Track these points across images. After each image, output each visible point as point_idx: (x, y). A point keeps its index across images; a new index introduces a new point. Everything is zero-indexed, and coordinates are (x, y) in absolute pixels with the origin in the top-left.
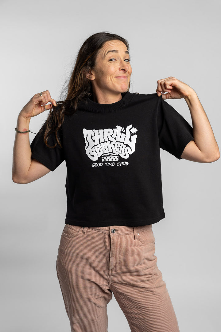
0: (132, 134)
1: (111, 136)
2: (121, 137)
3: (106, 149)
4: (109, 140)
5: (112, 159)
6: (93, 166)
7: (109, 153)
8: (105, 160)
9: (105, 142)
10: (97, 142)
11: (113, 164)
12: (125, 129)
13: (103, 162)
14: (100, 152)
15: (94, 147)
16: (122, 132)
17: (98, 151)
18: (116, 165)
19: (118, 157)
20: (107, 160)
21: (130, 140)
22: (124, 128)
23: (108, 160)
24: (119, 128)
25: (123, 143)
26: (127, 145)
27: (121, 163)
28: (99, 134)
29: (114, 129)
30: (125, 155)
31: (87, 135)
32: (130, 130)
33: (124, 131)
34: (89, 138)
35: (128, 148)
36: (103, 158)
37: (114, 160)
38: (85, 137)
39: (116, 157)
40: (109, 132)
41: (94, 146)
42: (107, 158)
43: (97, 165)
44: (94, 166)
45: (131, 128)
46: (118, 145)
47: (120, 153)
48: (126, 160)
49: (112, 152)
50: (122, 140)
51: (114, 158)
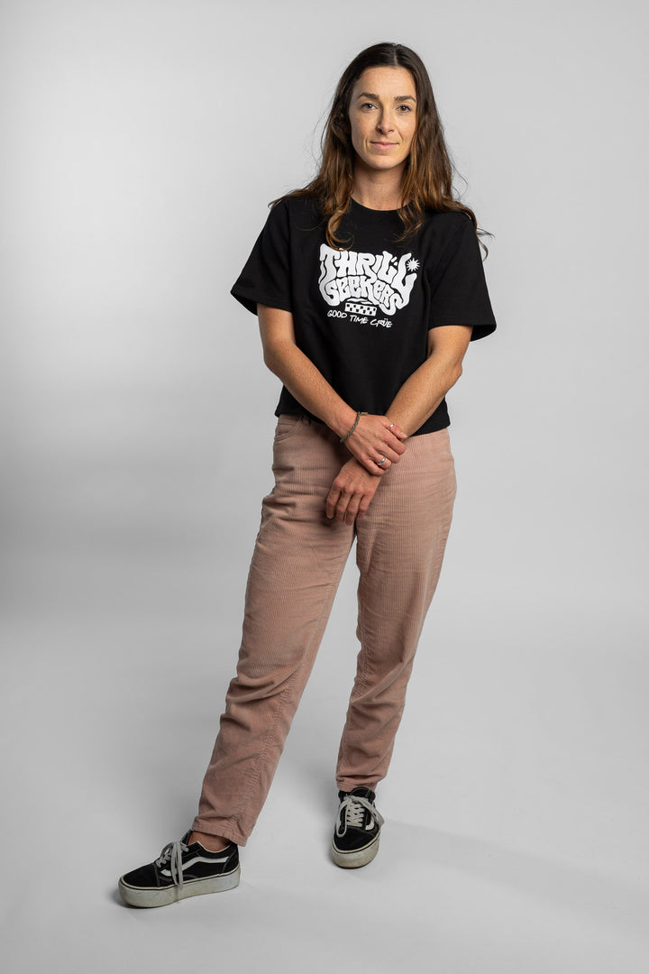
0: (409, 272)
1: (371, 267)
2: (387, 273)
3: (355, 290)
4: (364, 275)
5: (364, 312)
6: (328, 315)
7: (361, 297)
8: (351, 309)
9: (356, 275)
10: (342, 273)
11: (364, 321)
12: (398, 261)
13: (347, 312)
14: (345, 292)
15: (335, 279)
16: (391, 264)
17: (341, 290)
18: (369, 322)
19: (376, 309)
20: (354, 311)
21: (403, 282)
22: (396, 258)
23: (357, 311)
24: (388, 256)
25: (390, 285)
26: (396, 291)
27: (379, 321)
28: (349, 259)
29: (377, 256)
30: (389, 308)
31: (326, 256)
32: (407, 262)
33: (396, 264)
34: (329, 263)
35: (397, 294)
36: (348, 306)
37: (367, 313)
38: (322, 258)
39: (372, 308)
40: (367, 259)
41: (337, 278)
42: (354, 306)
44: (331, 315)
45: (409, 260)
46: (379, 286)
47: (381, 303)
49: (366, 298)
50: (388, 279)
51: (369, 309)
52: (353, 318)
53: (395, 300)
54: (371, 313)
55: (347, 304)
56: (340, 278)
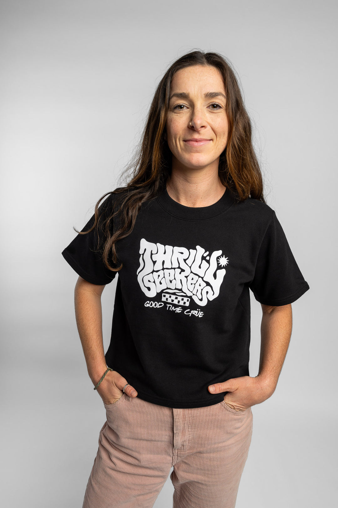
0: (219, 267)
1: (185, 260)
2: (200, 267)
3: (171, 282)
4: (179, 268)
5: (179, 302)
6: (145, 306)
7: (176, 289)
8: (167, 299)
9: (172, 268)
10: (158, 266)
11: (178, 310)
12: (210, 255)
14: (161, 283)
15: (152, 273)
16: (203, 258)
17: (157, 282)
18: (183, 312)
19: (189, 299)
20: (169, 301)
21: (215, 276)
22: (208, 253)
23: (173, 301)
24: (200, 251)
25: (202, 278)
26: (208, 284)
27: (192, 311)
28: (165, 253)
29: (191, 250)
30: (201, 300)
31: (145, 250)
32: (218, 258)
33: (208, 258)
34: (147, 257)
35: (209, 287)
36: (164, 296)
37: (181, 303)
38: (141, 252)
40: (182, 253)
41: (154, 271)
42: (170, 297)
43: (153, 305)
44: (148, 305)
45: (220, 256)
46: (193, 279)
47: (194, 294)
49: (181, 290)
50: (201, 273)
51: (183, 300)
52: (170, 307)
53: (207, 292)
54: (185, 303)
55: (163, 294)
56: (157, 271)
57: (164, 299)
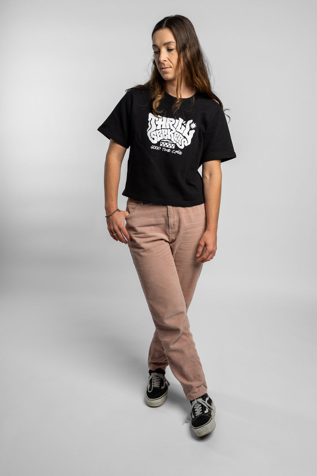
0: (191, 129)
1: (173, 125)
2: (181, 129)
3: (165, 135)
4: (170, 129)
5: (169, 146)
7: (168, 139)
9: (166, 129)
10: (159, 127)
12: (186, 123)
14: (160, 136)
16: (183, 124)
17: (158, 136)
19: (175, 145)
20: (164, 146)
21: (188, 134)
22: (185, 122)
23: (166, 146)
24: (181, 120)
25: (182, 134)
26: (185, 137)
27: (176, 151)
28: (162, 121)
29: (176, 120)
30: (181, 145)
31: (152, 119)
33: (185, 124)
34: (153, 122)
35: (185, 140)
36: (162, 143)
37: (171, 147)
38: (149, 120)
39: (173, 145)
40: (172, 121)
41: (156, 130)
42: (165, 144)
43: (156, 148)
44: (153, 148)
45: (191, 123)
46: (177, 135)
47: (177, 142)
48: (181, 150)
49: (170, 140)
50: (181, 131)
51: (171, 145)
52: (164, 149)
53: (184, 142)
54: (172, 147)
55: (161, 142)
56: (158, 130)
57: (161, 145)
